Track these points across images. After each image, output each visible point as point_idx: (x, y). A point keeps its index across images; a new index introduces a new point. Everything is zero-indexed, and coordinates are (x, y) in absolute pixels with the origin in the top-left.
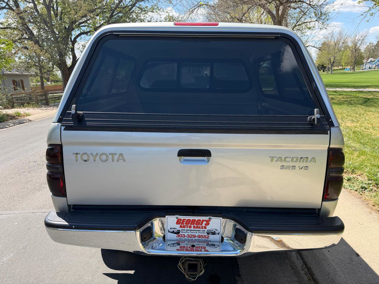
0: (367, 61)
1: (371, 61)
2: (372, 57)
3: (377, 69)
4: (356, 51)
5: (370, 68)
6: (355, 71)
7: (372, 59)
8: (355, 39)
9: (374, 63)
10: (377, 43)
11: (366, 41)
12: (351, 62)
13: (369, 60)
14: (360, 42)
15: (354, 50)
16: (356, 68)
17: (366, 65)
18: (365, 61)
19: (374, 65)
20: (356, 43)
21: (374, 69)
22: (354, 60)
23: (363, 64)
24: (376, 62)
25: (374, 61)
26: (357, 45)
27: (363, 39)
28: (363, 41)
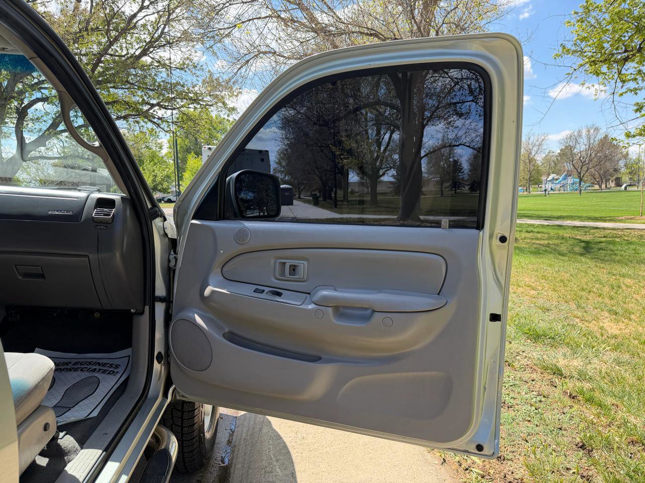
0: (548, 178)
1: (553, 179)
2: (553, 173)
3: (562, 192)
4: (530, 162)
5: (552, 189)
6: (531, 193)
7: (555, 175)
8: (529, 144)
9: (557, 182)
10: (559, 151)
11: (545, 147)
12: (524, 178)
13: (551, 176)
14: (535, 149)
15: (527, 161)
16: (531, 189)
17: (546, 184)
18: (544, 178)
19: (559, 186)
20: (530, 149)
21: (559, 190)
22: (529, 176)
23: (542, 182)
24: (561, 181)
25: (557, 179)
26: (531, 153)
27: (540, 145)
28: (540, 147)
